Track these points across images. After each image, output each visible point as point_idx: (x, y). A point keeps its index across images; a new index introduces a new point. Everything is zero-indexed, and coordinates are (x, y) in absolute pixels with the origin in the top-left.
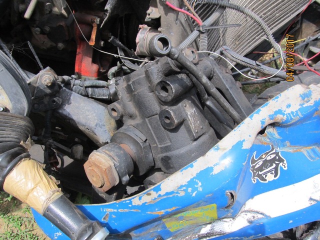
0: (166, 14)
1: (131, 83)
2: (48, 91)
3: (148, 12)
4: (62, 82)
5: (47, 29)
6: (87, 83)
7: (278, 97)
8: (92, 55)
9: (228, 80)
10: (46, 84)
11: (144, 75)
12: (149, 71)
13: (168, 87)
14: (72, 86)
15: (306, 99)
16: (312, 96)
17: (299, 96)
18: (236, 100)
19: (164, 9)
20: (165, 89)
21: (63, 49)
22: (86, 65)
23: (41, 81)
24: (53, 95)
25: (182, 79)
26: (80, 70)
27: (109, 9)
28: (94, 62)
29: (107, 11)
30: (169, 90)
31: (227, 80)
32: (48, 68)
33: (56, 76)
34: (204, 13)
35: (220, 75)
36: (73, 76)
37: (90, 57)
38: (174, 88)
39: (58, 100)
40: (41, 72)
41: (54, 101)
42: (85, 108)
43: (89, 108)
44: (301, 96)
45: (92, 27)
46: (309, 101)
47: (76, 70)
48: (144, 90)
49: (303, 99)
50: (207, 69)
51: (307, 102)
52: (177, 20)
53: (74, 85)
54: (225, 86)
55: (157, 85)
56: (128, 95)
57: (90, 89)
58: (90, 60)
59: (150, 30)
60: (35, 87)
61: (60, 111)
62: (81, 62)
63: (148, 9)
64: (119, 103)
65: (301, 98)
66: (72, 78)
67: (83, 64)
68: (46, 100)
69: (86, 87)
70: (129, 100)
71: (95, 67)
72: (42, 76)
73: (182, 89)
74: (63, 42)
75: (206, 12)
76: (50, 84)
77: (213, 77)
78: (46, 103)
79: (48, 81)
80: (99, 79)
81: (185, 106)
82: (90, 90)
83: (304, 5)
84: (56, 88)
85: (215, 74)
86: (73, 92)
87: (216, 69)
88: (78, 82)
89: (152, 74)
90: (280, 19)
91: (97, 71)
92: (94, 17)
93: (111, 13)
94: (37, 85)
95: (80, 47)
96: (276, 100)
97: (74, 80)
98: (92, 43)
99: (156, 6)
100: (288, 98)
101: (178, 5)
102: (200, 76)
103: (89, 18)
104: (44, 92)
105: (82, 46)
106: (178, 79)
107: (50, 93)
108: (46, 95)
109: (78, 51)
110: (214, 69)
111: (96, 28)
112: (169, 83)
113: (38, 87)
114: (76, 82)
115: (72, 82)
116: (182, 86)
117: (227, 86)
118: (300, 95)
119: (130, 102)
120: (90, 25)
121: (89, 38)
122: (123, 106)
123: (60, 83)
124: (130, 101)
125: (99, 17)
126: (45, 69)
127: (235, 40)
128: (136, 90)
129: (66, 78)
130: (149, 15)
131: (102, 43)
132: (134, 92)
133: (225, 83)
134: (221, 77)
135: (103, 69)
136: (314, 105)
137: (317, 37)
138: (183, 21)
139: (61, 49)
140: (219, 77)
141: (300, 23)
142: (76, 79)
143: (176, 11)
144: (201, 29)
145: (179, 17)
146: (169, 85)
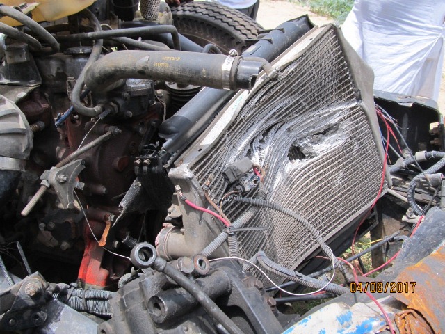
0: (188, 213)
1: (124, 296)
2: (31, 303)
3: (169, 210)
4: (54, 292)
5: (52, 225)
6: (89, 294)
7: (307, 320)
8: (101, 257)
9: (251, 295)
10: (28, 293)
11: (139, 288)
12: (143, 283)
13: (160, 304)
14: (68, 297)
15: (345, 323)
16: (353, 319)
17: (335, 318)
18: (260, 323)
19: (186, 208)
20: (157, 306)
21: (67, 249)
22: (93, 270)
23: (23, 289)
24: (35, 308)
25: (180, 295)
26: (84, 275)
27: (124, 206)
28: (103, 266)
29: (121, 207)
30: (162, 308)
31: (249, 296)
32: (37, 273)
33: (45, 284)
34: (238, 212)
35: (239, 289)
36: (73, 284)
37: (98, 260)
38: (167, 305)
39: (42, 315)
40: (27, 278)
41: (37, 317)
42: (77, 328)
43: (81, 328)
44: (338, 319)
45: (105, 225)
46: (350, 325)
47: (80, 276)
48: (137, 306)
49: (342, 323)
50: (221, 282)
51: (347, 327)
52: (200, 219)
53: (71, 296)
54: (246, 304)
55: (149, 301)
56: (122, 312)
57: (92, 301)
58: (99, 263)
59: (173, 229)
60: (14, 297)
61: (44, 330)
62: (87, 266)
63: (170, 206)
64: (111, 324)
65: (338, 321)
66: (71, 286)
67: (90, 268)
68: (27, 315)
69: (87, 299)
70: (121, 319)
71: (104, 273)
72: (26, 283)
73: (179, 307)
74: (69, 241)
75: (240, 210)
76: (33, 294)
77: (231, 291)
78: (26, 318)
79: (32, 289)
80: (106, 289)
81: (187, 330)
82: (91, 303)
83: (372, 199)
84: (42, 299)
85: (233, 288)
86: (66, 306)
87: (234, 282)
88: (78, 291)
89: (146, 287)
90: (344, 215)
91: (105, 278)
92: (108, 213)
93: (127, 210)
94: (18, 294)
95: (89, 247)
96: (304, 324)
97: (73, 288)
98: (102, 243)
99: (177, 204)
100: (322, 321)
101: (202, 204)
102: (194, 291)
103: (103, 214)
104: (25, 303)
105: (91, 246)
106: (176, 295)
107: (33, 306)
108: (27, 307)
109: (86, 252)
110: (231, 281)
111: (109, 225)
112: (162, 299)
113: (18, 297)
114: (75, 292)
115: (70, 291)
116: (179, 303)
117: (248, 303)
118: (337, 317)
119: (123, 323)
120: (103, 223)
121: (99, 238)
122: (115, 328)
123: (50, 293)
124: (122, 321)
125: (114, 214)
126: (33, 275)
127: (287, 241)
128: (129, 306)
129: (62, 285)
130: (170, 213)
131: (116, 243)
132: (127, 308)
133: (245, 299)
134: (241, 292)
135: (115, 276)
136: (357, 331)
137: (392, 237)
138: (209, 221)
139: (65, 249)
140: (238, 291)
141: (377, 219)
142: (75, 288)
143: (199, 210)
144: (228, 231)
145: (203, 217)
146: (161, 302)
